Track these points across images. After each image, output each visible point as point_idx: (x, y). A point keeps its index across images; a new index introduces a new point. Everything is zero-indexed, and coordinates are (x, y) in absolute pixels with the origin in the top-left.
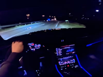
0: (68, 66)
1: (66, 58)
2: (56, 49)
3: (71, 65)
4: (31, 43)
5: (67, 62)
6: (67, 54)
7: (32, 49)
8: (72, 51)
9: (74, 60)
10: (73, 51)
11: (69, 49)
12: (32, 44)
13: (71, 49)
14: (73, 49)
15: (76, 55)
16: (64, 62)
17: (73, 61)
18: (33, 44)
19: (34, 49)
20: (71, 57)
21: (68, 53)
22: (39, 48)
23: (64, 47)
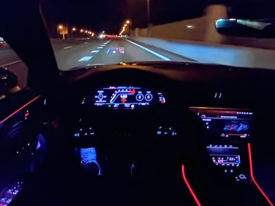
1: (216, 146)
3: (226, 171)
4: (128, 86)
5: (216, 159)
6: (223, 135)
7: (127, 105)
8: (240, 129)
9: (238, 157)
10: (242, 132)
12: (128, 90)
14: (243, 124)
15: (249, 144)
17: (236, 161)
18: (132, 90)
19: (133, 106)
20: (231, 147)
21: (226, 132)
22: (148, 104)
23: (220, 115)
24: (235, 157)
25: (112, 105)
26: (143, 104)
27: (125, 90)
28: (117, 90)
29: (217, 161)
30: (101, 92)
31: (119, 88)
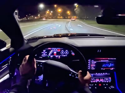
0: (100, 85)
1: (99, 74)
2: (89, 60)
3: (104, 85)
5: (99, 79)
6: (102, 69)
7: (57, 56)
9: (110, 78)
10: (111, 67)
11: (107, 64)
12: (57, 49)
13: (109, 63)
14: (112, 64)
15: (115, 72)
16: (95, 79)
17: (109, 80)
18: (59, 49)
19: (59, 57)
20: (106, 74)
21: (104, 67)
22: (66, 56)
23: (100, 60)
24: (108, 78)
25: (50, 56)
26: (64, 56)
27: (55, 50)
28: (52, 50)
29: (100, 80)
30: (44, 51)
31: (53, 49)
